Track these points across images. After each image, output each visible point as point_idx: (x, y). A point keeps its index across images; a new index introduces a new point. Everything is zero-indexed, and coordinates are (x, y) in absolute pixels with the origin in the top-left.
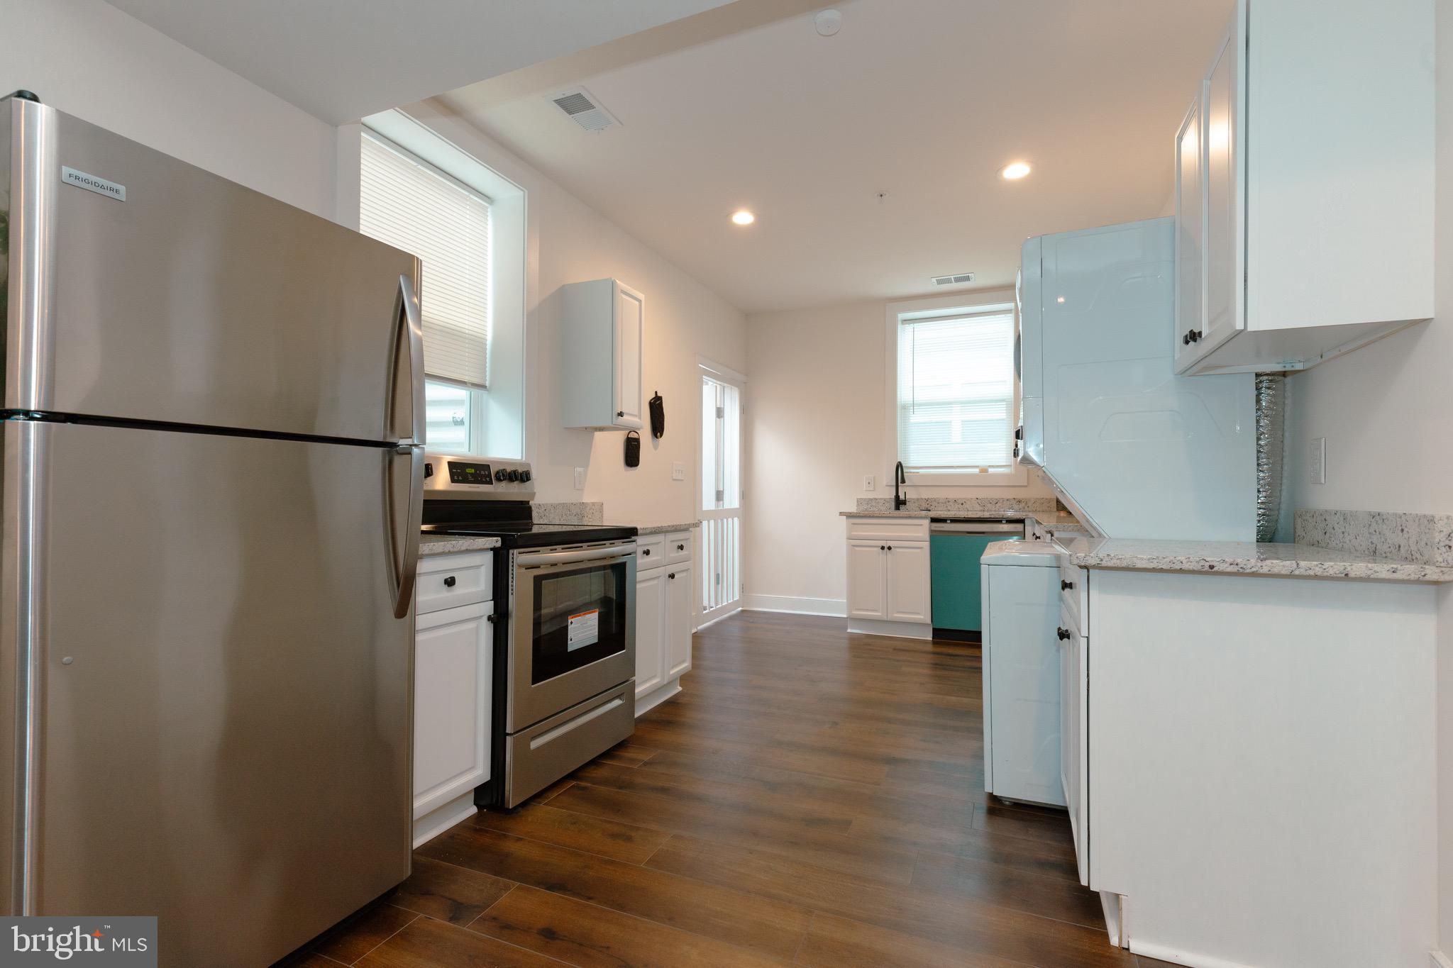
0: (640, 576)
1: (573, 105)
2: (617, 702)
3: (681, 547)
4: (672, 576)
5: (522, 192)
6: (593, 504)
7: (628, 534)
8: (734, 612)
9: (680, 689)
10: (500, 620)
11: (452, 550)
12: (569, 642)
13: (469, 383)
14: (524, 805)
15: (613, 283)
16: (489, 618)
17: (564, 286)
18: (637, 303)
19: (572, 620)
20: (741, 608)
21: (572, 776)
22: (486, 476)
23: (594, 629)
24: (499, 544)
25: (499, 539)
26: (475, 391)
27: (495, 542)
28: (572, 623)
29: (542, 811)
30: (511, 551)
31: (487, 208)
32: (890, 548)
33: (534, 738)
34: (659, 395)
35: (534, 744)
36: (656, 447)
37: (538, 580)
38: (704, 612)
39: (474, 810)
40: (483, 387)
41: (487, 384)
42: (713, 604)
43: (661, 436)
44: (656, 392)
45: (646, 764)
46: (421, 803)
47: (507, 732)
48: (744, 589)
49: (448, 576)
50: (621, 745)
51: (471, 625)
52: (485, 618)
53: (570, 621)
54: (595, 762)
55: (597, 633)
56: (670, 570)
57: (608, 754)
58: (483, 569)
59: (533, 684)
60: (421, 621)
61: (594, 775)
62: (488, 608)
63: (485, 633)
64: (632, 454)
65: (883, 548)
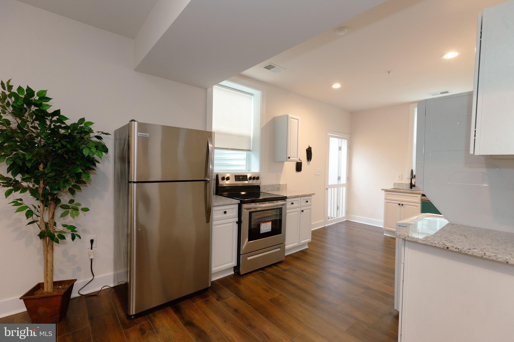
0: (288, 211)
1: (269, 67)
2: (279, 249)
3: (307, 202)
4: (303, 211)
5: (260, 92)
6: (283, 184)
7: (284, 198)
8: (343, 221)
9: (307, 247)
10: (239, 223)
11: (225, 204)
12: (261, 231)
13: (246, 150)
14: (246, 274)
15: (288, 116)
16: (237, 222)
17: (274, 117)
18: (297, 120)
19: (262, 224)
20: (345, 220)
21: (262, 269)
22: (245, 179)
23: (270, 227)
24: (239, 202)
25: (239, 201)
26: (248, 152)
27: (238, 201)
28: (262, 225)
29: (250, 277)
30: (242, 205)
31: (252, 97)
32: (402, 205)
33: (248, 257)
34: (310, 147)
35: (249, 258)
36: (308, 165)
37: (250, 213)
38: (328, 220)
39: (233, 273)
40: (250, 150)
41: (251, 150)
42: (335, 216)
43: (310, 161)
44: (309, 146)
45: (284, 270)
46: (214, 269)
47: (241, 254)
48: (347, 212)
49: (225, 211)
50: (280, 262)
51: (232, 224)
52: (235, 222)
53: (261, 225)
54: (270, 266)
55: (271, 228)
56: (302, 209)
57: (275, 265)
58: (235, 209)
59: (248, 241)
60: (214, 223)
61: (267, 270)
62: (237, 219)
63: (236, 226)
64: (299, 167)
65: (399, 204)
